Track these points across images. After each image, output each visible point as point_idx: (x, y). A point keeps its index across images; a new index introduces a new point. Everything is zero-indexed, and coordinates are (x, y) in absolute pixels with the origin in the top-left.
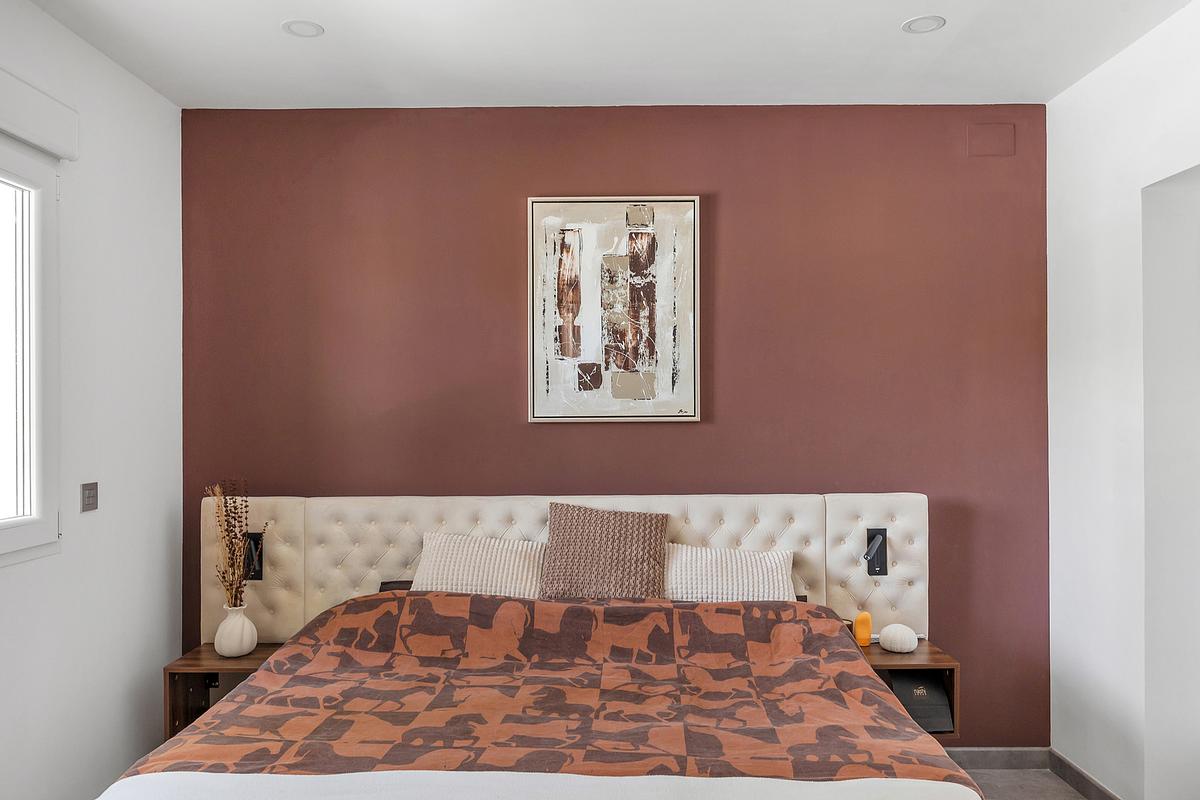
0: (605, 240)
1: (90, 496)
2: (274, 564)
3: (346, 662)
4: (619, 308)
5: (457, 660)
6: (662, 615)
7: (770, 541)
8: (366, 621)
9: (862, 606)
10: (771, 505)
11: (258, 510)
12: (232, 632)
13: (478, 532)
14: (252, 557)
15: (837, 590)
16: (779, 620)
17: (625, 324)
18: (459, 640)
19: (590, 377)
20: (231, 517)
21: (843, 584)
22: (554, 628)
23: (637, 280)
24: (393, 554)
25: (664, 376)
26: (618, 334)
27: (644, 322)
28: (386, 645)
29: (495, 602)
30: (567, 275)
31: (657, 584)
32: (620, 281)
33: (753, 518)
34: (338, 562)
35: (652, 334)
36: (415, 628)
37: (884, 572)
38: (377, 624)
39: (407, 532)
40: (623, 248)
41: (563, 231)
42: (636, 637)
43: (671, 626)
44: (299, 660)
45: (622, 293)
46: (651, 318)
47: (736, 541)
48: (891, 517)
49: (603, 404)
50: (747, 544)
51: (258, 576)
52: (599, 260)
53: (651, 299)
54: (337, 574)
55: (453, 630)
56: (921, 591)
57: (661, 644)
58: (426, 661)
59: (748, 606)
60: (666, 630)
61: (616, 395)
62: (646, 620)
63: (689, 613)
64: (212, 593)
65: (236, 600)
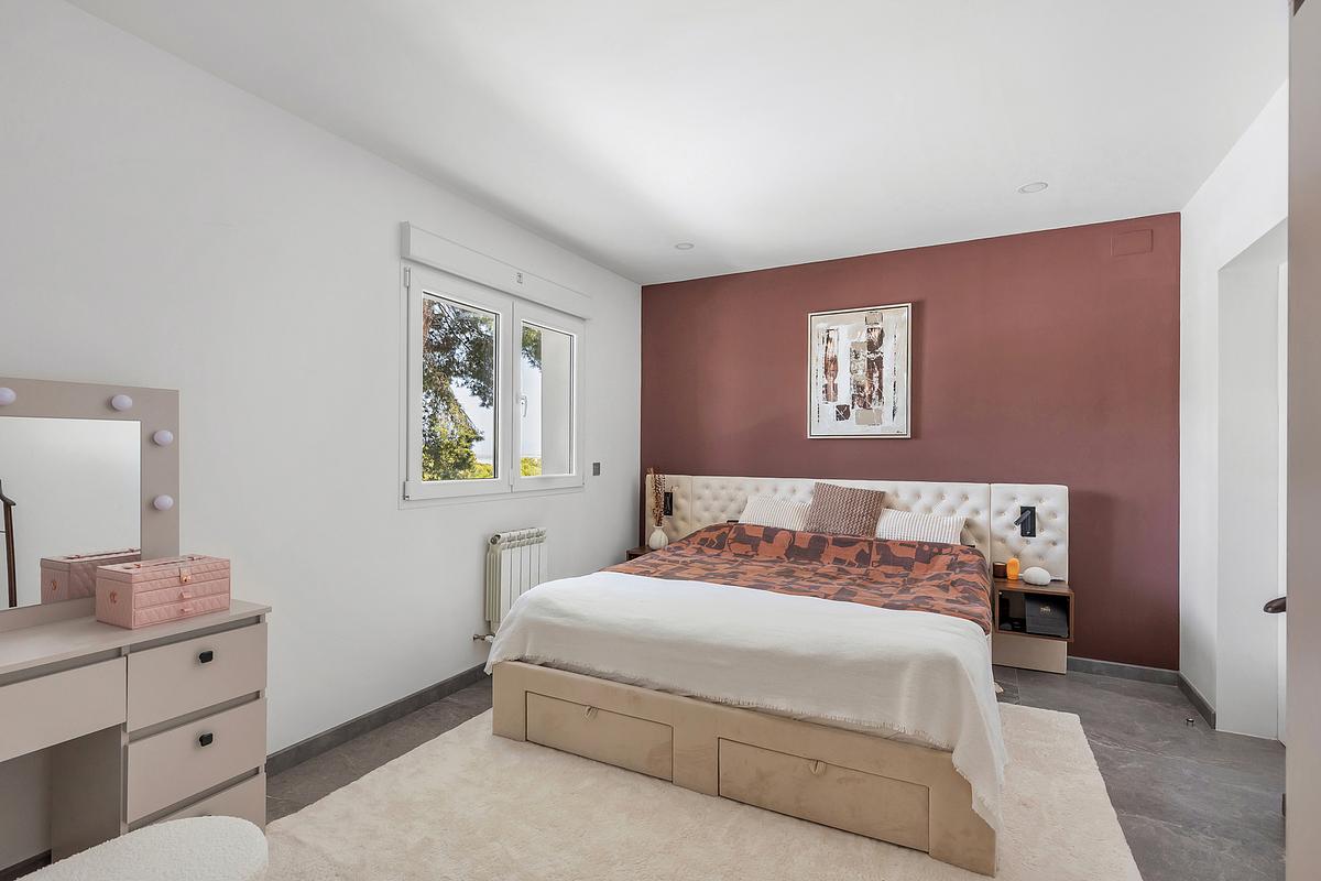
0: (853, 334)
1: (597, 469)
2: (677, 508)
3: (700, 551)
4: (860, 372)
5: (752, 556)
6: (866, 544)
7: (952, 511)
8: (714, 535)
9: (1017, 555)
10: (952, 489)
11: (670, 481)
12: (657, 537)
13: (777, 497)
14: (668, 505)
15: (999, 544)
16: (940, 553)
17: (864, 381)
18: (755, 548)
19: (843, 413)
20: (657, 484)
21: (1003, 540)
22: (805, 546)
23: (872, 356)
24: (733, 507)
25: (888, 410)
26: (860, 388)
27: (875, 380)
28: (720, 547)
29: (776, 531)
30: (830, 356)
31: (872, 529)
32: (861, 357)
33: (941, 496)
34: (707, 509)
35: (881, 387)
36: (734, 540)
37: (1033, 534)
38: (718, 538)
39: (740, 496)
40: (864, 338)
41: (828, 331)
42: (850, 554)
43: (871, 550)
44: (679, 548)
45: (862, 364)
46: (880, 377)
47: (929, 510)
48: (1040, 500)
49: (851, 428)
50: (937, 511)
51: (671, 514)
52: (849, 345)
53: (880, 367)
54: (706, 515)
55: (753, 542)
56: (1062, 549)
57: (863, 559)
58: (735, 555)
59: (921, 544)
60: (868, 552)
61: (858, 422)
62: (857, 546)
63: (884, 545)
64: (650, 521)
65: (659, 523)
